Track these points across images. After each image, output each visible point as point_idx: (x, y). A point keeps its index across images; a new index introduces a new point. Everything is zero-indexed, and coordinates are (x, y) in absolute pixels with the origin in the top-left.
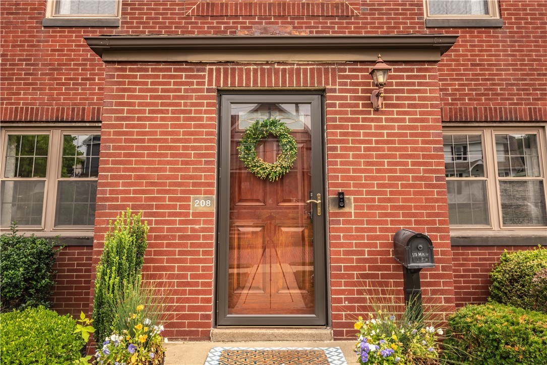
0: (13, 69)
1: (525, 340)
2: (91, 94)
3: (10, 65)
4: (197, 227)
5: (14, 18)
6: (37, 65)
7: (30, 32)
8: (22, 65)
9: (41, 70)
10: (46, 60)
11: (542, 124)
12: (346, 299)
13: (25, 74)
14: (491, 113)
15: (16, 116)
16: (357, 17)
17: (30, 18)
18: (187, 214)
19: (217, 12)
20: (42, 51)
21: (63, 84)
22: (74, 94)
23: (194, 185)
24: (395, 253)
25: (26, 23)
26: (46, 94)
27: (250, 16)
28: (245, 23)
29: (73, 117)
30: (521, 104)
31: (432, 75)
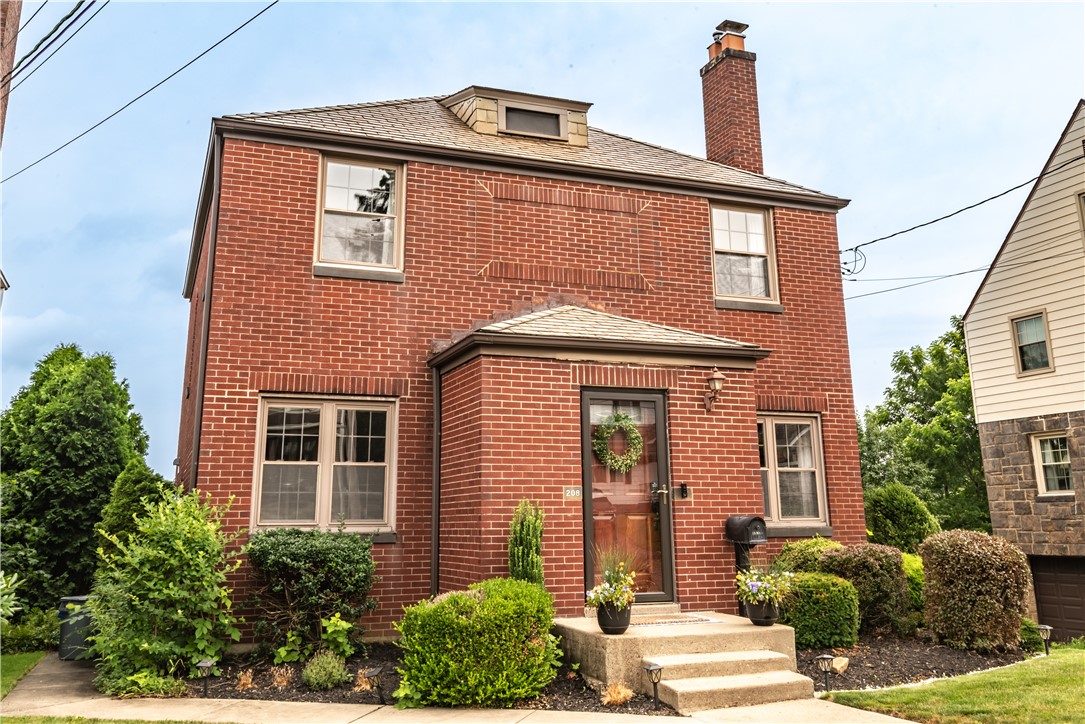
0: (279, 327)
1: (828, 590)
2: (373, 362)
3: (275, 320)
4: (569, 515)
5: (277, 262)
6: (308, 322)
7: (297, 281)
8: (289, 321)
9: (313, 329)
10: (319, 317)
11: (815, 415)
12: (689, 577)
13: (294, 334)
14: (772, 402)
15: (284, 385)
16: (651, 292)
17: (296, 263)
18: (560, 503)
19: (511, 274)
20: (313, 305)
21: (341, 348)
22: (354, 361)
23: (566, 476)
24: (724, 536)
25: (292, 269)
26: (320, 360)
27: (545, 282)
28: (540, 289)
29: (353, 390)
30: (798, 394)
31: (749, 380)
